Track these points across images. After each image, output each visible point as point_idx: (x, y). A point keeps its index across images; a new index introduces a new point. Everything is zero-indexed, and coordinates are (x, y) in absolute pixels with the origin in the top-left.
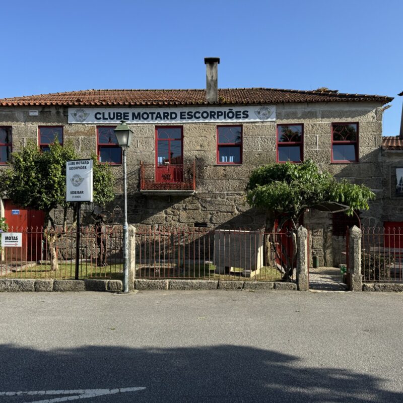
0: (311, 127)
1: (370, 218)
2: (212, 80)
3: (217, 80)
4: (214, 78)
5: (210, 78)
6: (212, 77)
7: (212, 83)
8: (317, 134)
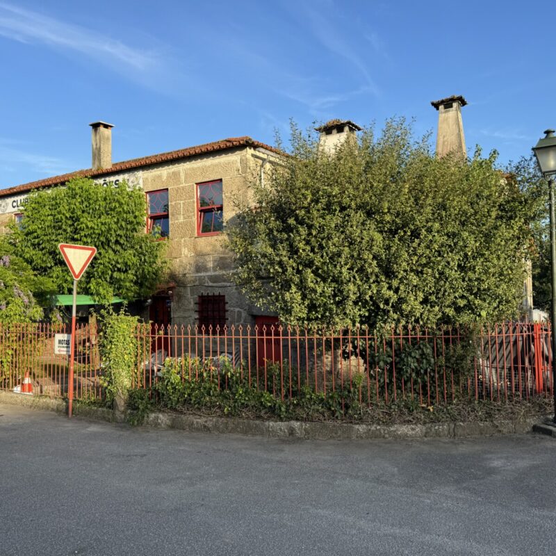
0: (175, 192)
1: (237, 309)
2: (96, 148)
3: (100, 148)
4: (98, 146)
5: (95, 146)
6: (96, 145)
7: (97, 152)
8: (181, 200)
